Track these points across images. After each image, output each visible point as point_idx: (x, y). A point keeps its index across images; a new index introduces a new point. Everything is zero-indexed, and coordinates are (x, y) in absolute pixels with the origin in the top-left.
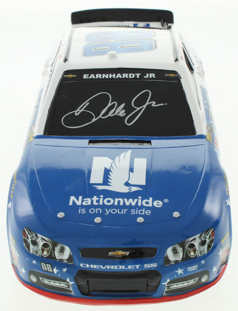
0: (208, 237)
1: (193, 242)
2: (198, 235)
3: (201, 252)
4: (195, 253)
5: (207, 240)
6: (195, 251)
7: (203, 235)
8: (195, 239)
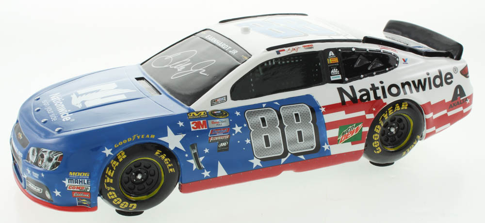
0: (55, 157)
1: (44, 153)
2: (49, 151)
3: (45, 166)
4: (42, 164)
5: (54, 159)
6: (42, 162)
7: (52, 153)
8: (46, 152)
